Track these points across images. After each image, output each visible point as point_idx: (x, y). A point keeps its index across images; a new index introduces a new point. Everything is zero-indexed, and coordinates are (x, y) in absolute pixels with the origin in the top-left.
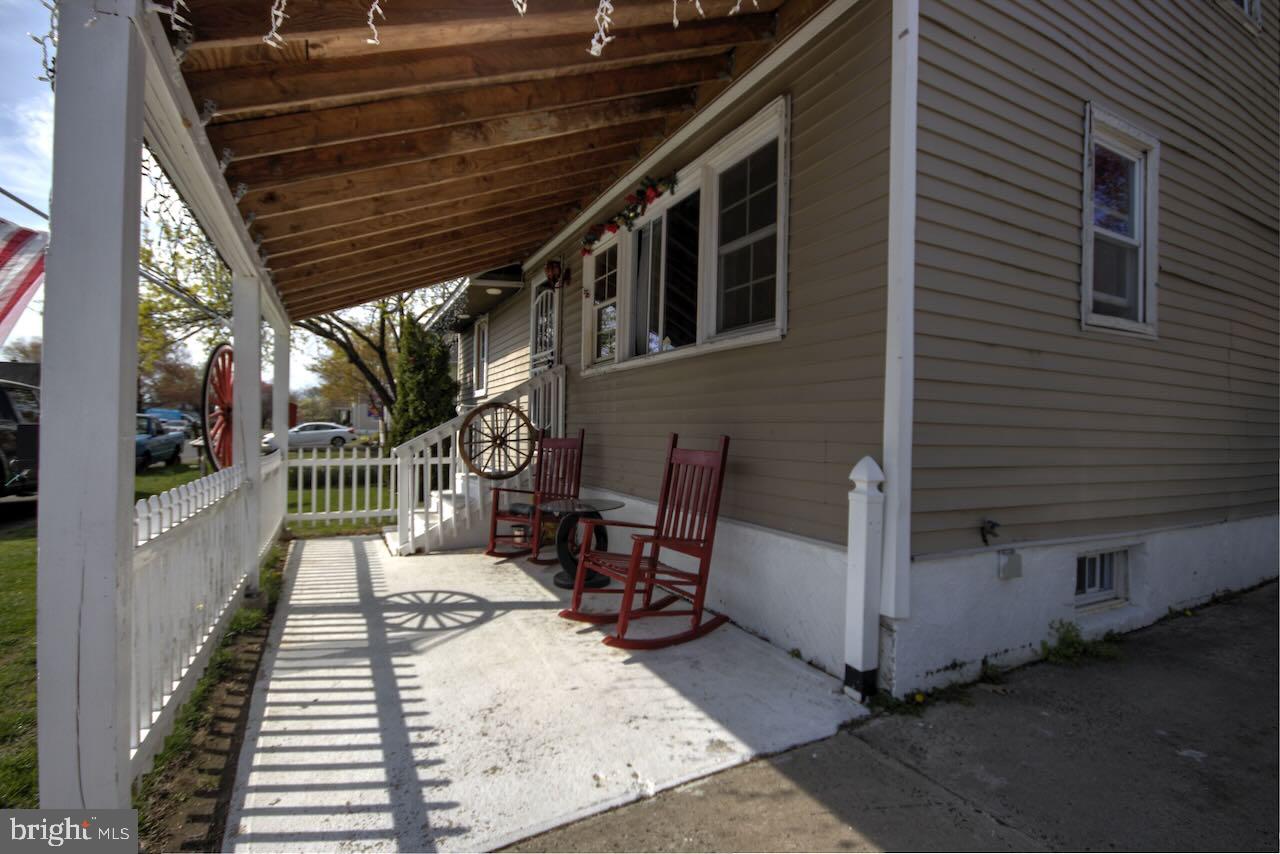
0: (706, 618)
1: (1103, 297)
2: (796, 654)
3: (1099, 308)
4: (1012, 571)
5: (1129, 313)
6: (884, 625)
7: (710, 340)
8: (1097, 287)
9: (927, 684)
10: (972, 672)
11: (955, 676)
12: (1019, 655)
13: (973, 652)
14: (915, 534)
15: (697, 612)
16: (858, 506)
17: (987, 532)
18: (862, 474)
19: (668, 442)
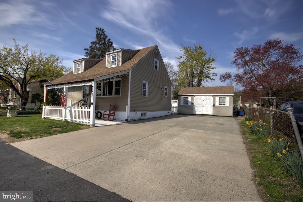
0: (114, 119)
1: (143, 94)
2: (122, 120)
3: (143, 95)
4: (136, 113)
5: (145, 95)
6: (128, 116)
7: (114, 95)
8: (143, 93)
9: (131, 120)
10: (133, 120)
11: (132, 120)
12: (137, 119)
13: (134, 119)
14: (130, 110)
15: (114, 118)
16: (126, 108)
17: (135, 111)
18: (127, 106)
19: (110, 105)
